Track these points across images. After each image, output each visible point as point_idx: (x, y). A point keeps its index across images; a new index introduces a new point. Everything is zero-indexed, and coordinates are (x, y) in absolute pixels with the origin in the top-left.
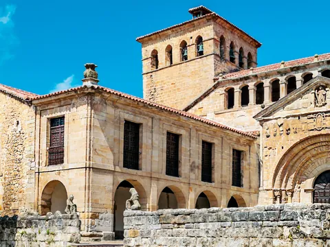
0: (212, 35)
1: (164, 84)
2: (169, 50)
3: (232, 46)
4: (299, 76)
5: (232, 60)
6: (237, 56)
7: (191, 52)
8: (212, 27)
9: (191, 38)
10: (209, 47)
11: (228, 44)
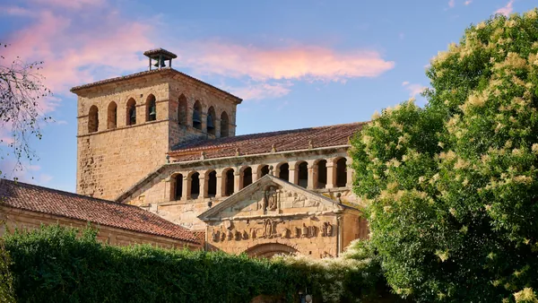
0: (166, 95)
1: (105, 152)
2: (113, 108)
3: (197, 106)
4: (255, 168)
5: (197, 124)
6: (204, 119)
7: (141, 113)
8: (167, 84)
9: (142, 95)
10: (162, 111)
11: (191, 105)
